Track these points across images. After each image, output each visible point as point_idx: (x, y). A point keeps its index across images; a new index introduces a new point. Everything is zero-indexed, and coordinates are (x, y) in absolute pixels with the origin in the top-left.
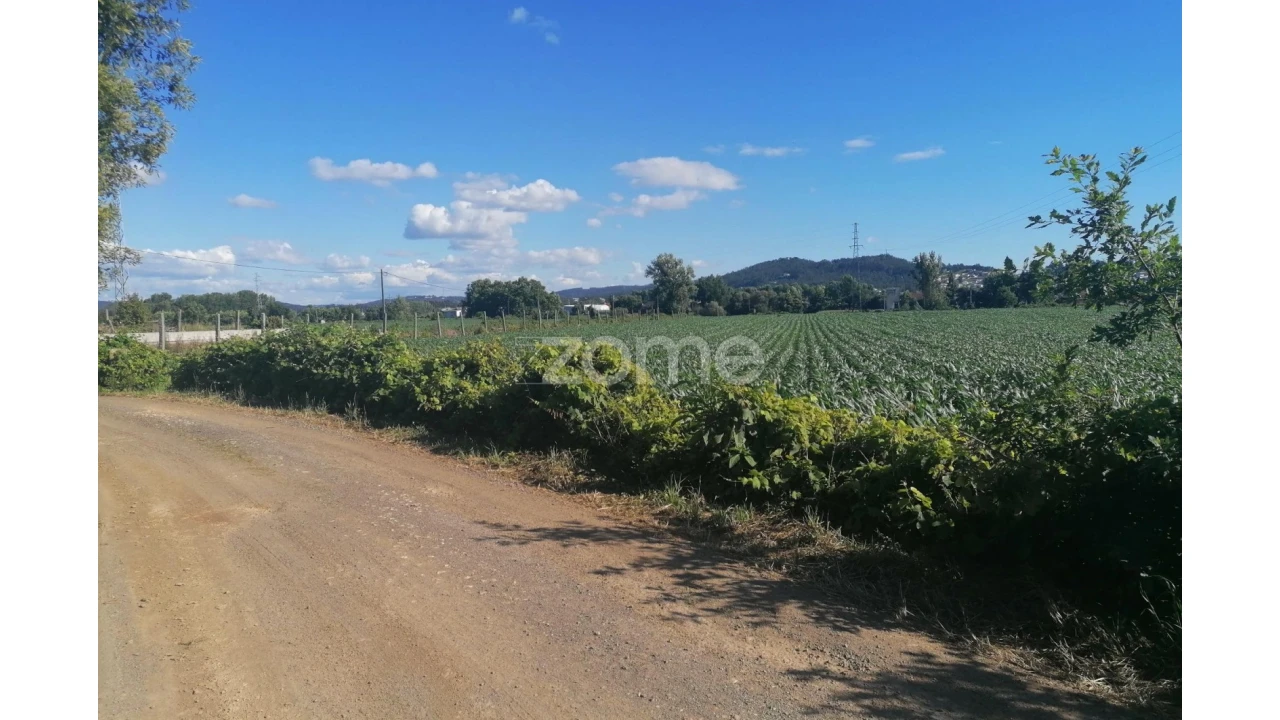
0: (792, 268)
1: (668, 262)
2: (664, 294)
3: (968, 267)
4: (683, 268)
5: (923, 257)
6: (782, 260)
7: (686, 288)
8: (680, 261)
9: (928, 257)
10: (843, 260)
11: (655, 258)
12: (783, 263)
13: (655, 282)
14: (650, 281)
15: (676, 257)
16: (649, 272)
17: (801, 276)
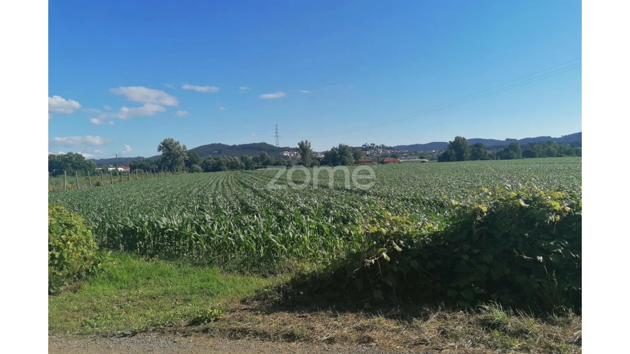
0: (219, 148)
1: (171, 143)
2: (170, 161)
4: (180, 146)
5: (302, 143)
6: (212, 144)
7: (182, 157)
8: (178, 143)
9: (304, 142)
11: (162, 141)
12: (213, 146)
13: (163, 154)
14: (161, 153)
15: (176, 140)
16: (160, 149)
17: (223, 152)
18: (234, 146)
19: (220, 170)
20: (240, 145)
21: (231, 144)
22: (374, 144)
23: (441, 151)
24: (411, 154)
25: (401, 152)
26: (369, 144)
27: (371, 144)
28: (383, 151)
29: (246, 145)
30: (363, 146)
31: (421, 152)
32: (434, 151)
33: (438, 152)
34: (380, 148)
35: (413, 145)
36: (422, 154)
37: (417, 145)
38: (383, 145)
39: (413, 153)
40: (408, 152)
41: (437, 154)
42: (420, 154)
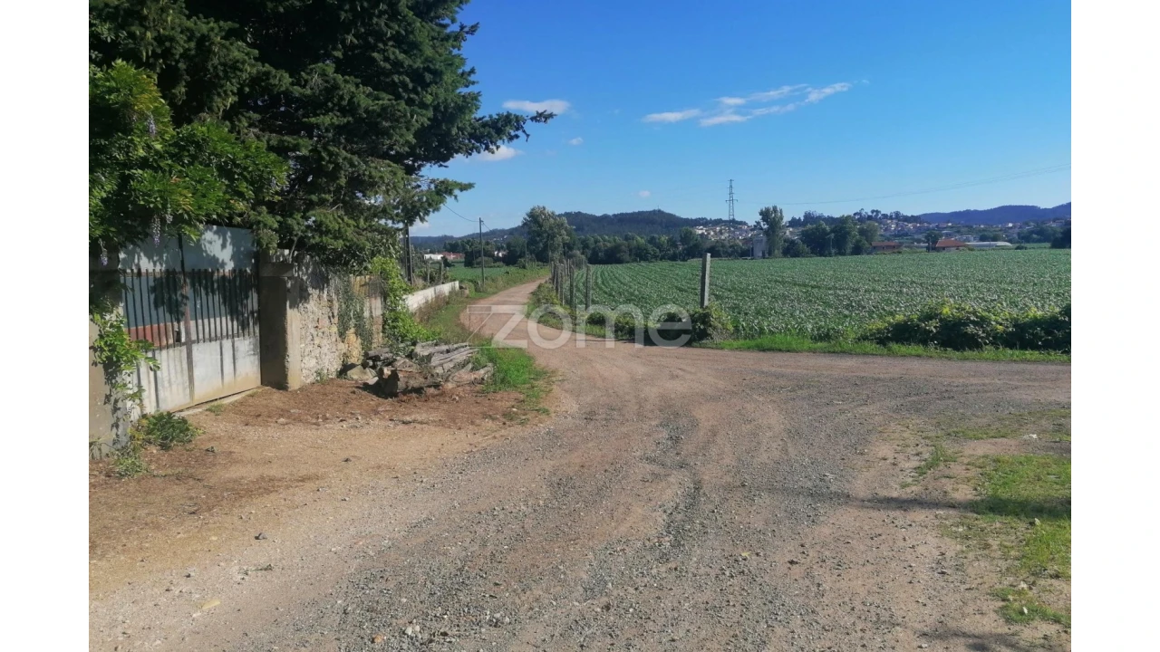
0: (579, 221)
1: (541, 214)
3: (725, 221)
10: (622, 214)
11: (529, 210)
17: (586, 228)
18: (605, 217)
19: (619, 261)
20: (614, 215)
21: (599, 214)
22: (877, 212)
23: (1027, 224)
24: (958, 232)
25: (937, 226)
26: (868, 211)
27: (873, 212)
28: (897, 224)
29: (627, 214)
30: (855, 214)
31: (982, 226)
32: (1010, 225)
33: (1021, 227)
34: (891, 218)
35: (960, 212)
36: (984, 230)
37: (967, 214)
38: (897, 214)
39: (963, 230)
40: (951, 227)
41: (1017, 230)
42: (980, 231)
